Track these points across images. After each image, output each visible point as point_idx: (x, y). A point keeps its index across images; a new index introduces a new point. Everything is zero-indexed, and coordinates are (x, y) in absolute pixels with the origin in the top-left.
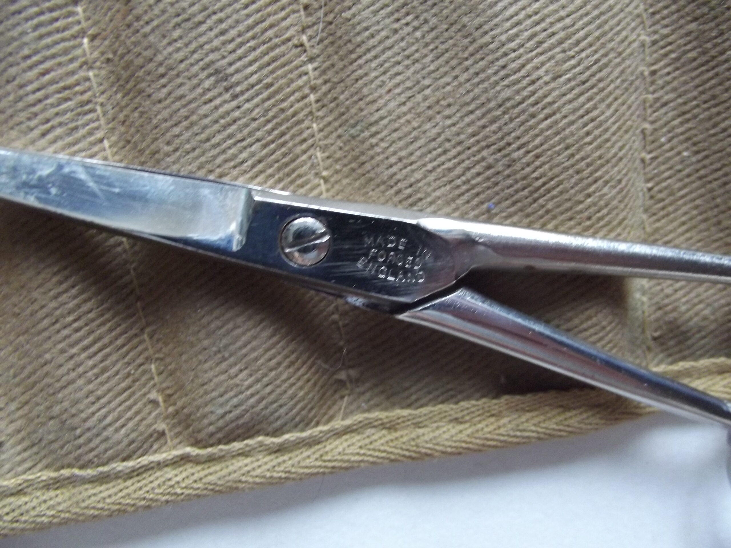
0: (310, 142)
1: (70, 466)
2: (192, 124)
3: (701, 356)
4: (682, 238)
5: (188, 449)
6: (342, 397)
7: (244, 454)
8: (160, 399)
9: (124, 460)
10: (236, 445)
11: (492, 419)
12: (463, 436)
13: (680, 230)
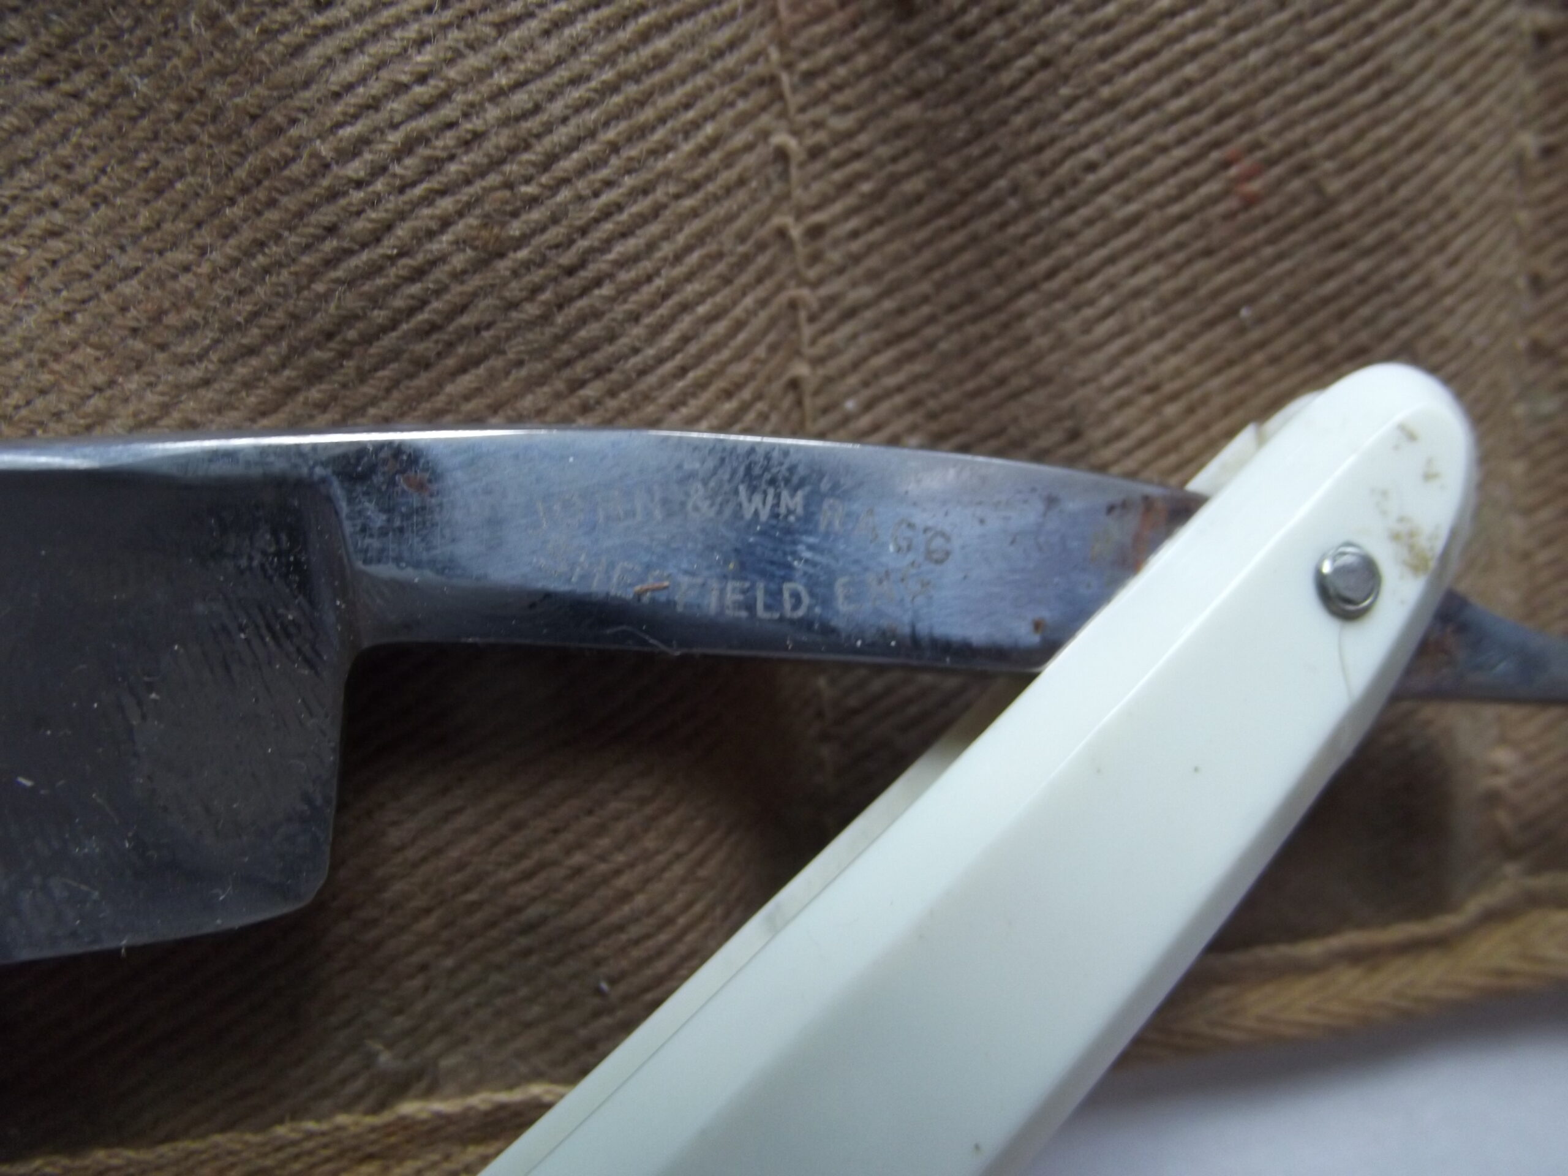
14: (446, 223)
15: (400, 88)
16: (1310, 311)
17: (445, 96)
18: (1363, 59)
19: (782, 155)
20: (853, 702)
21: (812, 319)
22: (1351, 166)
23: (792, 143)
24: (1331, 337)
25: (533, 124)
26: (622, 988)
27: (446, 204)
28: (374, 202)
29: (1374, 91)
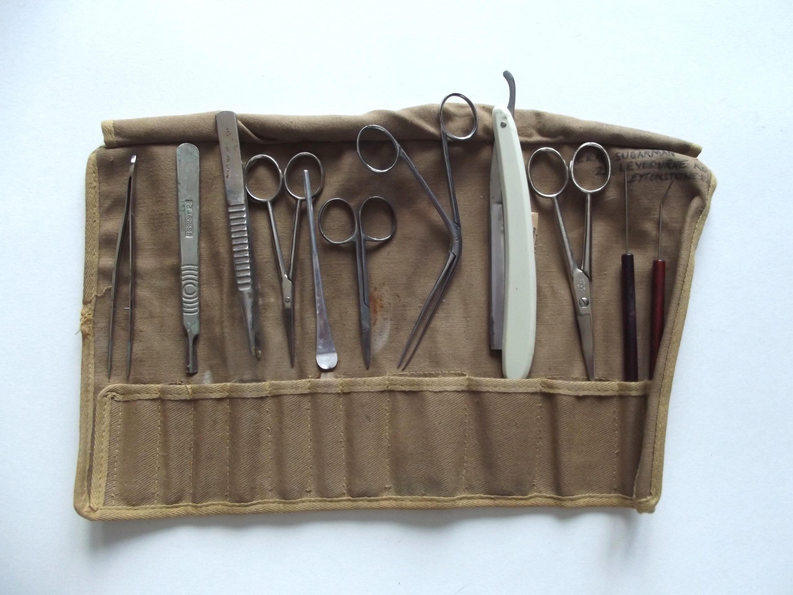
0: (386, 431)
1: (325, 497)
2: (361, 427)
3: (477, 494)
4: (475, 463)
5: (350, 497)
6: (386, 491)
7: (362, 501)
8: (345, 486)
9: (336, 498)
10: (360, 498)
11: (420, 502)
12: (412, 505)
13: (474, 461)
14: (437, 421)
15: (434, 410)
16: (515, 434)
17: (438, 411)
18: (521, 411)
19: (466, 415)
20: (468, 466)
21: (468, 429)
22: (519, 420)
23: (467, 414)
24: (518, 437)
25: (444, 413)
26: (444, 489)
27: (437, 419)
28: (432, 419)
29: (521, 414)
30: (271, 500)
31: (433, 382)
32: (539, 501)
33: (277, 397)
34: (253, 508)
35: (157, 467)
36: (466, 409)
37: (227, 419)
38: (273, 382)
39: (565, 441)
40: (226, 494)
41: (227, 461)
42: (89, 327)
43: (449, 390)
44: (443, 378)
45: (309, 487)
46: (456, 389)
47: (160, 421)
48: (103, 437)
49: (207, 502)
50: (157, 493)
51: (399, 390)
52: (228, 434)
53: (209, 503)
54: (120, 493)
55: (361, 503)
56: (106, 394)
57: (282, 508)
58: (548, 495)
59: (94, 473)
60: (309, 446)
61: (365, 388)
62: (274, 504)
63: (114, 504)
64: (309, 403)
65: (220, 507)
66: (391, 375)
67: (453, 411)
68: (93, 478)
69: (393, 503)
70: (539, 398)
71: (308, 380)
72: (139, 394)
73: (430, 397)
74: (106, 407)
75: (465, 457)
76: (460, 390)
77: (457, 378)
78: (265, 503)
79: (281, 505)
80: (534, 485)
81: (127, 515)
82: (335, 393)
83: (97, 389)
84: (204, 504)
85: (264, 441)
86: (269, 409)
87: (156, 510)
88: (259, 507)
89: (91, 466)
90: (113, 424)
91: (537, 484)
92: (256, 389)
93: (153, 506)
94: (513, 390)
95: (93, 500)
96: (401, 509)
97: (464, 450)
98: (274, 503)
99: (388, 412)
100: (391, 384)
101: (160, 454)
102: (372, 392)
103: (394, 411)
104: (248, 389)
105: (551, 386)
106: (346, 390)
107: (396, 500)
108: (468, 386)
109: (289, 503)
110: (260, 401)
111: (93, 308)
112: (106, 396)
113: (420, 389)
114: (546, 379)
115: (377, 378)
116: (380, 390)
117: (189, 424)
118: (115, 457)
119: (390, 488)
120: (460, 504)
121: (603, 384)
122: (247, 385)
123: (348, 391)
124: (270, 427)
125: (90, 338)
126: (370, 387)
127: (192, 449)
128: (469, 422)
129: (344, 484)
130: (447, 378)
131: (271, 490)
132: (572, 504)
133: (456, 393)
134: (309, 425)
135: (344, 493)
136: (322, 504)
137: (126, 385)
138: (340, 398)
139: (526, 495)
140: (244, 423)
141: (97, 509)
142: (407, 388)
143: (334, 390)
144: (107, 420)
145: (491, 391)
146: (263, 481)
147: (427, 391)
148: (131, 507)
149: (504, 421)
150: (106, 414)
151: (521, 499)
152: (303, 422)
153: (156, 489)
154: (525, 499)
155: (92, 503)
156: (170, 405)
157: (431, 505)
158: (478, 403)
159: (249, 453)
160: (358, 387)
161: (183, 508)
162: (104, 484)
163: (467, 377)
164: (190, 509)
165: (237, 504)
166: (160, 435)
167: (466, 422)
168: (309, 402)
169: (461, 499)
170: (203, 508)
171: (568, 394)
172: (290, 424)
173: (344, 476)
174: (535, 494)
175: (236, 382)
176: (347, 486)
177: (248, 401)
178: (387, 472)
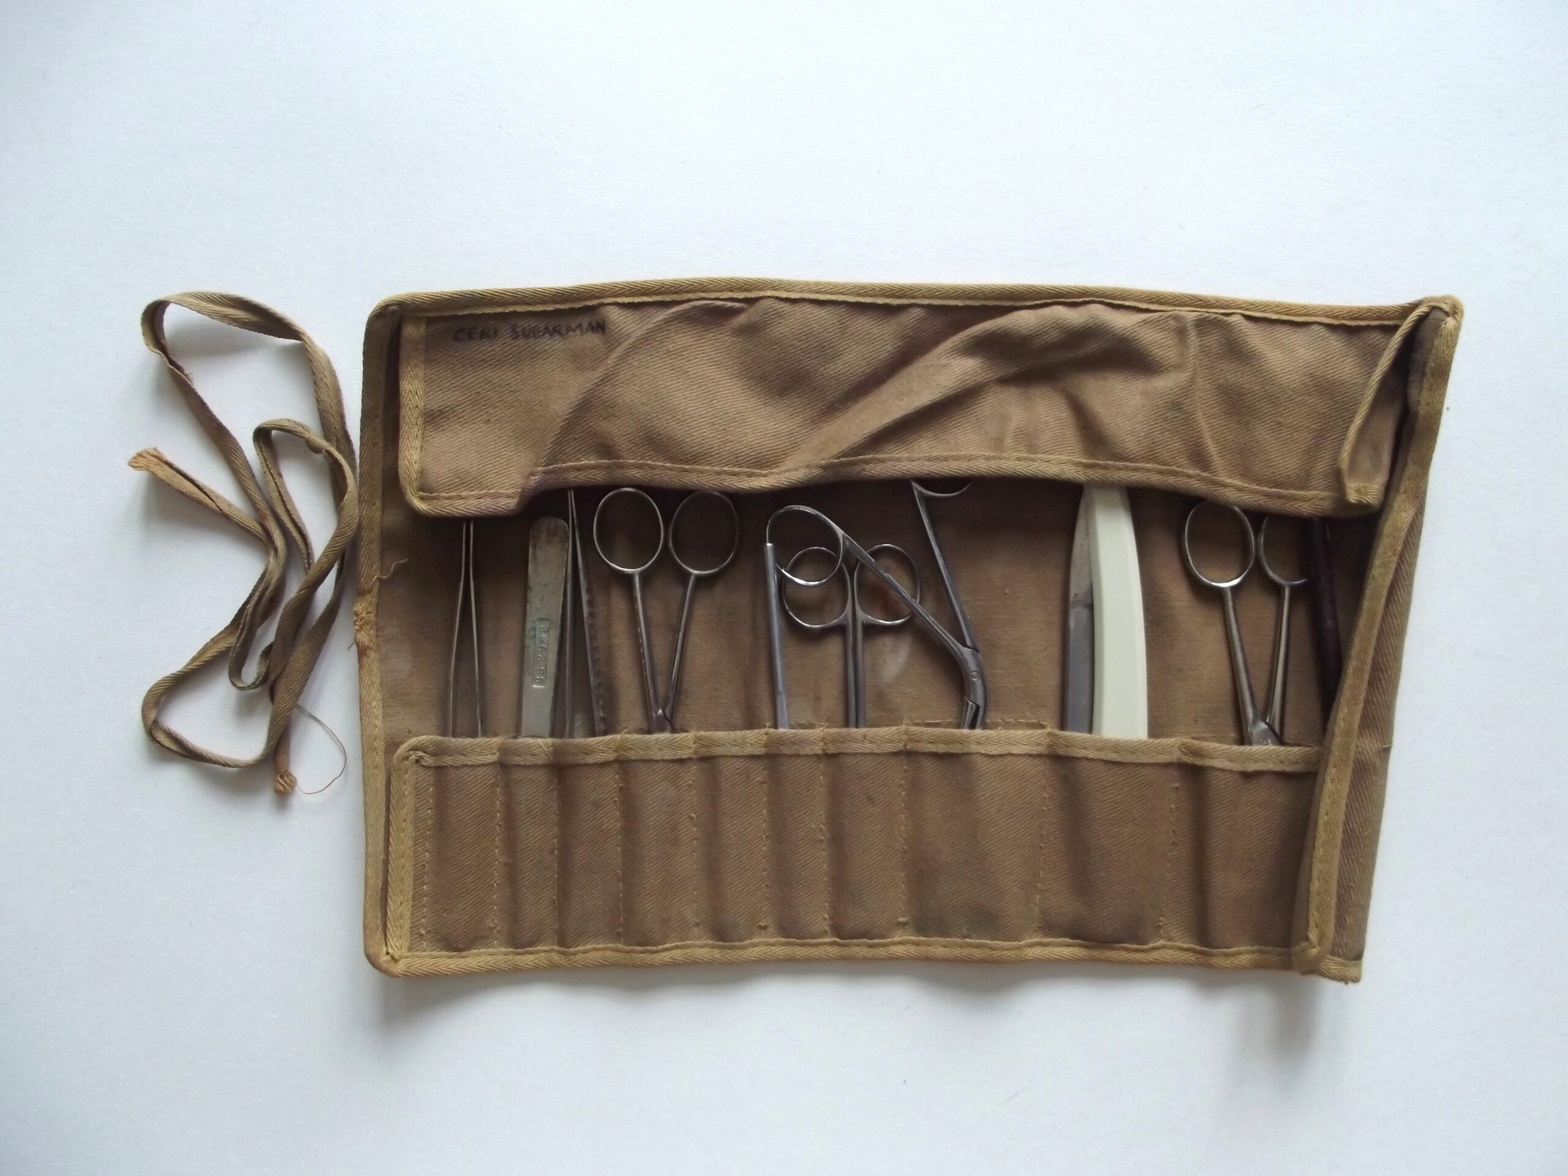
0: (900, 822)
1: (793, 938)
2: (858, 815)
4: (1058, 883)
5: (837, 939)
6: (899, 930)
7: (858, 945)
8: (827, 918)
9: (813, 939)
10: (855, 941)
11: (960, 949)
12: (946, 953)
13: (1057, 880)
15: (989, 788)
17: (995, 789)
18: (1143, 795)
19: (1045, 798)
20: (1044, 888)
21: (1047, 823)
22: (1139, 813)
23: (1046, 795)
25: (1007, 794)
26: (1002, 927)
27: (994, 804)
28: (984, 803)
29: (1144, 801)
30: (697, 942)
31: (988, 738)
32: (1168, 955)
33: (707, 760)
34: (666, 956)
35: (495, 882)
36: (1044, 787)
37: (616, 799)
38: (702, 733)
39: (1220, 852)
40: (619, 930)
41: (618, 874)
42: (370, 635)
43: (1016, 752)
44: (1005, 731)
45: (764, 920)
46: (1027, 752)
47: (500, 801)
48: (403, 830)
49: (585, 944)
50: (498, 928)
51: (925, 750)
52: (619, 825)
53: (589, 946)
54: (435, 929)
55: (856, 949)
56: (407, 754)
57: (718, 956)
58: (1185, 946)
59: (392, 895)
60: (765, 848)
61: (867, 747)
62: (703, 949)
63: (425, 947)
64: (765, 772)
65: (608, 953)
66: (911, 724)
67: (1022, 790)
68: (390, 903)
69: (912, 950)
70: (1175, 773)
71: (764, 731)
72: (465, 755)
73: (982, 765)
74: (406, 777)
75: (1040, 871)
76: (1035, 753)
77: (1029, 732)
78: (688, 947)
79: (716, 951)
80: (1160, 927)
81: (450, 967)
82: (812, 755)
83: (392, 745)
84: (580, 948)
85: (685, 838)
86: (693, 781)
87: (497, 957)
88: (677, 954)
89: (386, 883)
90: (419, 807)
91: (1166, 925)
92: (670, 745)
93: (491, 950)
94: (1130, 758)
95: (391, 941)
96: (927, 959)
97: (1039, 859)
98: (703, 946)
99: (904, 790)
100: (912, 740)
101: (500, 860)
102: (878, 755)
103: (915, 786)
104: (656, 744)
105: (1197, 753)
106: (832, 750)
107: (917, 944)
108: (1049, 746)
109: (731, 948)
110: (676, 766)
111: (374, 601)
112: (407, 758)
113: (966, 750)
114: (1189, 740)
115: (886, 729)
116: (892, 750)
117: (550, 807)
118: (424, 865)
119: (905, 924)
120: (1030, 954)
121: (1289, 751)
122: (654, 738)
123: (834, 752)
124: (695, 813)
125: (373, 654)
126: (875, 746)
127: (556, 852)
128: (1049, 810)
129: (826, 916)
130: (1011, 732)
131: (697, 925)
132: (1228, 962)
133: (1027, 758)
134: (765, 811)
135: (826, 932)
136: (788, 949)
137: (440, 738)
138: (820, 763)
139: (1144, 944)
140: (651, 805)
141: (401, 957)
142: (941, 748)
143: (808, 750)
144: (410, 801)
145: (1091, 756)
146: (682, 909)
147: (977, 753)
148: (455, 953)
149: (1111, 812)
150: (408, 790)
151: (1137, 951)
152: (755, 805)
153: (494, 920)
154: (1143, 951)
155: (392, 947)
156: (517, 775)
157: (979, 954)
158: (1066, 778)
159: (659, 858)
160: (853, 744)
161: (543, 954)
162: (408, 914)
163: (1049, 730)
164: (556, 957)
165: (639, 948)
166: (500, 826)
167: (1043, 810)
168: (764, 769)
169: (1031, 946)
170: (580, 956)
171: (1228, 768)
172: (732, 809)
173: (826, 901)
174: (1162, 942)
175: (629, 733)
176: (831, 919)
177: (656, 766)
178: (901, 895)
